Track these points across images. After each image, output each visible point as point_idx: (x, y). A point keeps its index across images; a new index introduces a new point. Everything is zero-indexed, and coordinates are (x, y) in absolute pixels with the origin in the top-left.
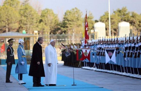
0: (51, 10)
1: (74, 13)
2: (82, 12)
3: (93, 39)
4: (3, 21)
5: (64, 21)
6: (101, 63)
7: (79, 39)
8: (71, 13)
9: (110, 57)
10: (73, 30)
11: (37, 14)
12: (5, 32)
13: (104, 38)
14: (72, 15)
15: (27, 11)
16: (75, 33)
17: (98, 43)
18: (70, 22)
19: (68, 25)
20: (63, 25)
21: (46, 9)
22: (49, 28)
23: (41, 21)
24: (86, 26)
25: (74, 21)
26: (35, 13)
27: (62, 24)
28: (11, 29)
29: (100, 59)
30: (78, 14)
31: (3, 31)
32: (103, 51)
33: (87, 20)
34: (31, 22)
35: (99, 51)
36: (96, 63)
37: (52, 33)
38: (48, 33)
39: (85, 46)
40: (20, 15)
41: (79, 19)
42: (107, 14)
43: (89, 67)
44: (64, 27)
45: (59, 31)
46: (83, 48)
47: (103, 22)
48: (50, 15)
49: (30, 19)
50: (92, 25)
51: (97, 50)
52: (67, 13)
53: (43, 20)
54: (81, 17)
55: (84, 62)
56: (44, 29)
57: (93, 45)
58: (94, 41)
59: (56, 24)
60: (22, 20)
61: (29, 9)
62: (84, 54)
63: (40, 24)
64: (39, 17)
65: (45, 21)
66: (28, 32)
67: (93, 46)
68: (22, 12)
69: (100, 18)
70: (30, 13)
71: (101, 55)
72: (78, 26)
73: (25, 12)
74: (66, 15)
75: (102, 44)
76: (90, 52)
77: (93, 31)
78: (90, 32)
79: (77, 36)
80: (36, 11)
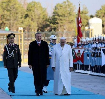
0: (39, 3)
1: (66, 7)
2: (75, 6)
3: (87, 37)
5: (54, 16)
6: (96, 66)
7: (71, 37)
8: (62, 7)
10: (64, 27)
11: (22, 7)
13: (100, 35)
14: (63, 9)
15: (11, 4)
16: (66, 30)
17: (93, 41)
18: (61, 17)
19: (58, 21)
20: (53, 21)
21: (33, 2)
22: (37, 25)
23: (27, 16)
24: (79, 22)
25: (66, 16)
26: (19, 6)
27: (51, 20)
29: (95, 60)
30: (70, 8)
32: (99, 51)
33: (81, 15)
34: (15, 18)
35: (94, 51)
36: (91, 66)
37: (39, 30)
38: (34, 30)
39: (78, 45)
40: (2, 9)
41: (71, 13)
43: (83, 70)
44: (54, 23)
45: (48, 28)
46: (75, 48)
47: (99, 17)
48: (37, 9)
49: (14, 14)
50: (87, 21)
51: (92, 50)
52: (57, 7)
53: (30, 15)
54: (74, 12)
55: (76, 64)
56: (30, 26)
57: (87, 44)
58: (88, 39)
59: (44, 19)
60: (4, 15)
61: (12, 2)
62: (77, 55)
63: (25, 20)
64: (25, 11)
65: (32, 16)
66: (12, 29)
67: (87, 46)
68: (4, 5)
69: (96, 13)
70: (13, 7)
71: (97, 56)
72: (70, 23)
73: (8, 5)
74: (56, 9)
75: (97, 43)
76: (83, 53)
77: (88, 27)
78: (84, 30)
79: (69, 34)
80: (21, 4)
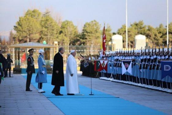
0: (71, 22)
1: (93, 26)
2: (100, 25)
3: (110, 50)
4: (24, 31)
5: (83, 33)
6: (117, 74)
7: (97, 50)
8: (90, 25)
9: (127, 69)
10: (91, 42)
11: (58, 25)
12: (26, 42)
13: (121, 50)
14: (91, 27)
15: (48, 23)
16: (93, 44)
17: (115, 54)
18: (89, 34)
19: (87, 37)
20: (82, 37)
21: (66, 21)
22: (69, 40)
23: (61, 32)
24: (104, 38)
25: (93, 33)
26: (55, 24)
28: (32, 39)
29: (116, 70)
30: (97, 26)
31: (24, 41)
32: (120, 62)
33: (105, 32)
34: (51, 33)
35: (116, 62)
36: (113, 74)
37: (71, 44)
38: (67, 44)
39: (103, 57)
40: (41, 26)
41: (97, 31)
42: (124, 27)
43: (107, 78)
44: (83, 39)
45: (79, 42)
46: (101, 60)
47: (120, 34)
48: (70, 27)
49: (51, 30)
50: (110, 37)
51: (114, 61)
52: (86, 25)
53: (63, 31)
54: (100, 29)
55: (101, 73)
56: (63, 40)
58: (111, 52)
59: (75, 35)
60: (43, 31)
61: (49, 20)
62: (102, 65)
63: (60, 35)
64: (59, 28)
65: (65, 32)
66: (49, 42)
67: (111, 58)
68: (43, 23)
69: (118, 31)
70: (50, 25)
71: (118, 66)
72: (96, 38)
73: (46, 23)
74: (85, 27)
75: (119, 56)
76: (107, 64)
77: (111, 43)
78: (108, 44)
79: (95, 48)
80: (56, 23)
